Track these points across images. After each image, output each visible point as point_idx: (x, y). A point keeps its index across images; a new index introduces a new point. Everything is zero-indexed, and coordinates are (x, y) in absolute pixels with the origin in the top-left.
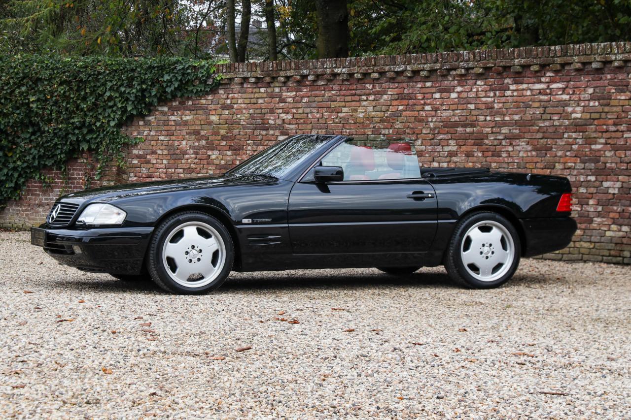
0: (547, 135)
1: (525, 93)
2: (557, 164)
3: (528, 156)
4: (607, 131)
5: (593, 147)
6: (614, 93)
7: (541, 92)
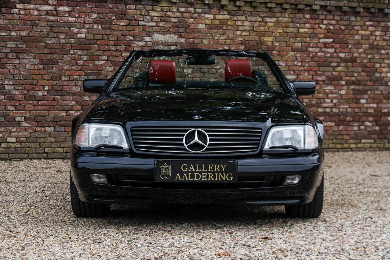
0: (54, 51)
1: (32, 12)
2: (63, 77)
3: (35, 69)
4: (109, 50)
5: (96, 63)
6: (114, 19)
7: (48, 13)
